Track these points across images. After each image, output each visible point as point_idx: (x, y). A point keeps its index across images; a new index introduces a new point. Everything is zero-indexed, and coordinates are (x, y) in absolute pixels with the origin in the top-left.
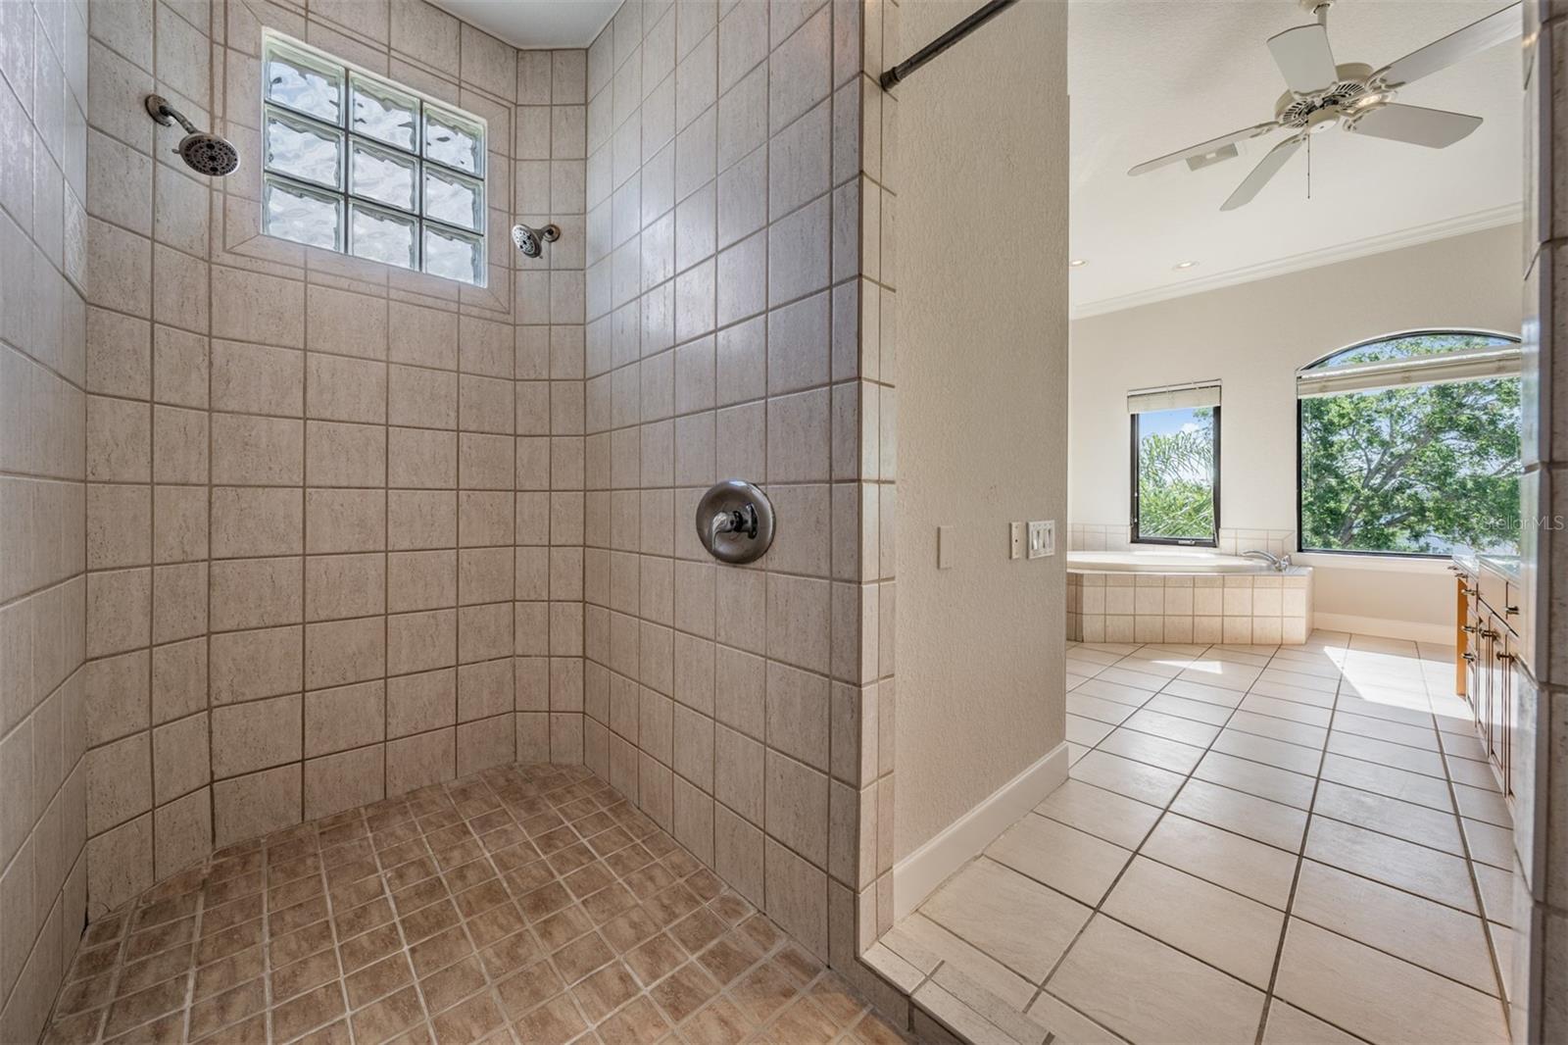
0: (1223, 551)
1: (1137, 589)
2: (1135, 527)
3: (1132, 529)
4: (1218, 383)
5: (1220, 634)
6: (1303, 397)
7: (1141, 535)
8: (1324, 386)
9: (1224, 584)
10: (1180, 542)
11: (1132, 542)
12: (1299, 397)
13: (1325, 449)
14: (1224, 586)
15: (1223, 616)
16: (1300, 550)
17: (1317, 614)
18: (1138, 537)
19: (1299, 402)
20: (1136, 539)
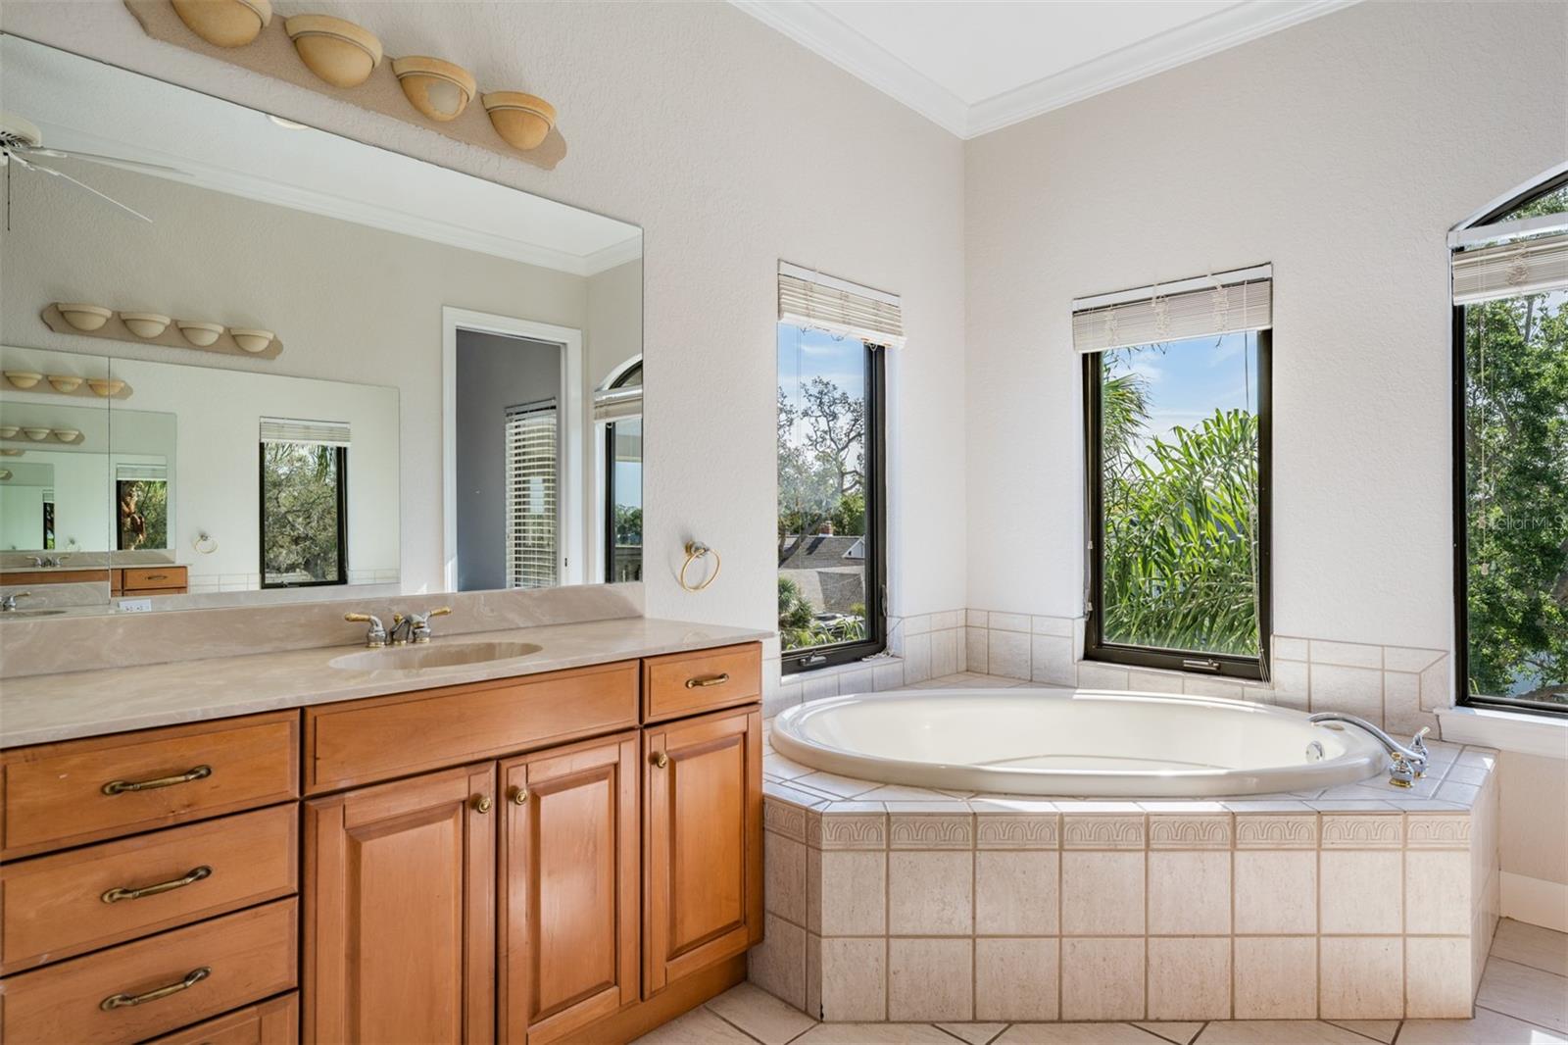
0: (1279, 693)
1: (982, 857)
2: (1094, 622)
3: (1088, 625)
4: (1264, 272)
5: (1224, 992)
6: (1466, 300)
7: (1106, 640)
8: (1520, 271)
9: (1234, 844)
10: (1187, 663)
11: (1088, 656)
12: (1459, 301)
13: (1533, 440)
14: (1234, 847)
15: (1233, 936)
16: (1463, 700)
17: (1506, 877)
18: (1100, 644)
19: (1458, 313)
20: (1095, 651)
